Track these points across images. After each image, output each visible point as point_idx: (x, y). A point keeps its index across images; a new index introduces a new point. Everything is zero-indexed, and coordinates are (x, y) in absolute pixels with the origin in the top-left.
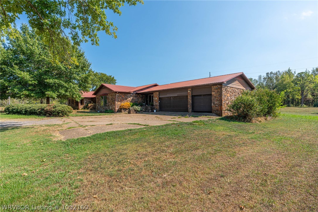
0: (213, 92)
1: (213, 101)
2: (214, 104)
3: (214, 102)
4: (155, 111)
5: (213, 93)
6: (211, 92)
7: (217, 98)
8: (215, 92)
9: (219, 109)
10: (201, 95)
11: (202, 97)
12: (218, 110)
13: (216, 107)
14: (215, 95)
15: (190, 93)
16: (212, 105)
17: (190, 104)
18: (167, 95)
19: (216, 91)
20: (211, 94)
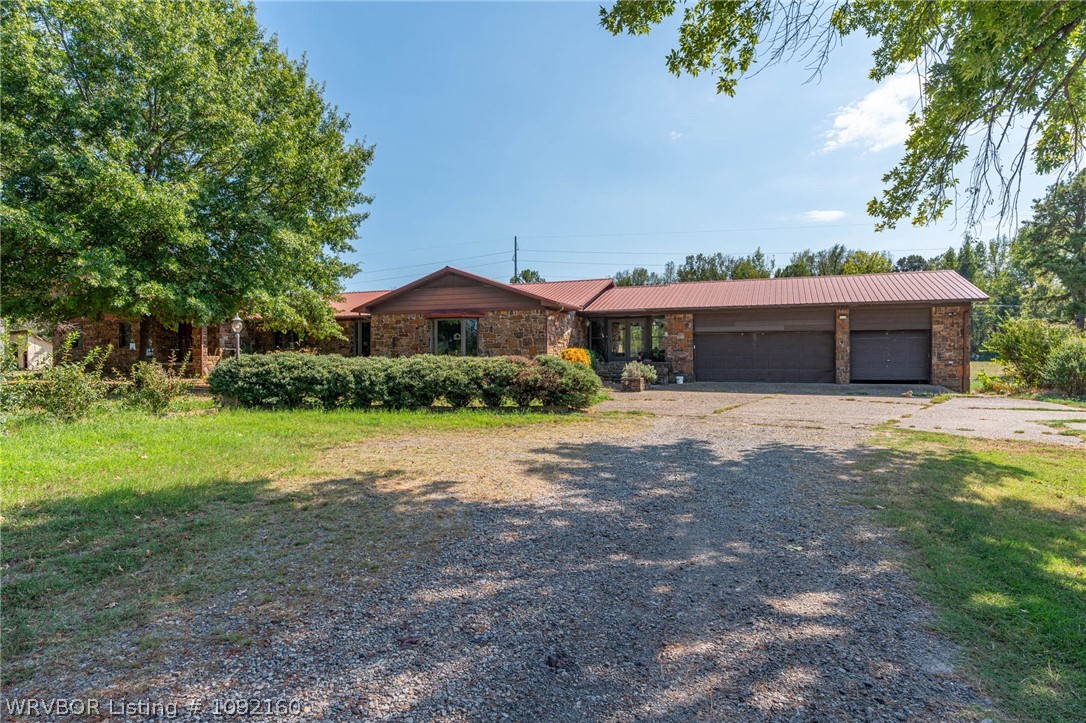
0: (938, 323)
1: (935, 350)
2: (939, 357)
3: (939, 354)
4: (680, 380)
5: (936, 328)
6: (931, 324)
7: (952, 341)
8: (942, 323)
9: (959, 374)
10: (885, 331)
11: (887, 337)
12: (954, 376)
13: (950, 368)
14: (944, 334)
15: (847, 324)
16: (935, 360)
17: (843, 359)
18: (733, 325)
19: (948, 322)
20: (930, 331)
